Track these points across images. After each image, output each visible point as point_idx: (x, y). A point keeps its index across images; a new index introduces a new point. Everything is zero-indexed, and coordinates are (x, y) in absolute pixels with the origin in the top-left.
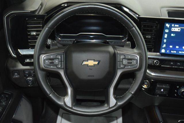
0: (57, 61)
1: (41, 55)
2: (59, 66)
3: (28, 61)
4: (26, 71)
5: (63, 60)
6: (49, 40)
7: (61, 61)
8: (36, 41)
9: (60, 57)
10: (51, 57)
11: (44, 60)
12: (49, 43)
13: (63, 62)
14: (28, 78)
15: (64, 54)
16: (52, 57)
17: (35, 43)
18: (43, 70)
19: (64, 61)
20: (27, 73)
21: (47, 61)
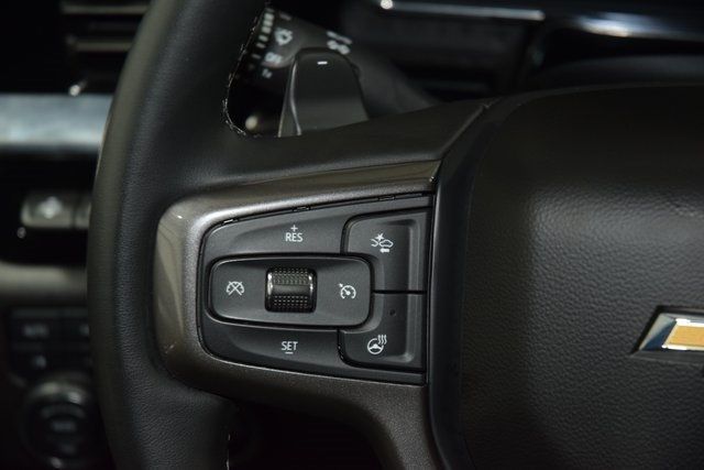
0: (346, 290)
1: (178, 213)
2: (376, 347)
3: (50, 211)
4: (33, 321)
5: (414, 282)
6: (269, 18)
7: (400, 291)
8: (138, 18)
9: (381, 244)
10: (289, 237)
11: (208, 272)
12: (274, 59)
13: (414, 301)
14: (50, 389)
15: (430, 209)
16: (293, 239)
17: (130, 35)
18: (187, 372)
19: (424, 292)
20: (38, 339)
21: (235, 286)
